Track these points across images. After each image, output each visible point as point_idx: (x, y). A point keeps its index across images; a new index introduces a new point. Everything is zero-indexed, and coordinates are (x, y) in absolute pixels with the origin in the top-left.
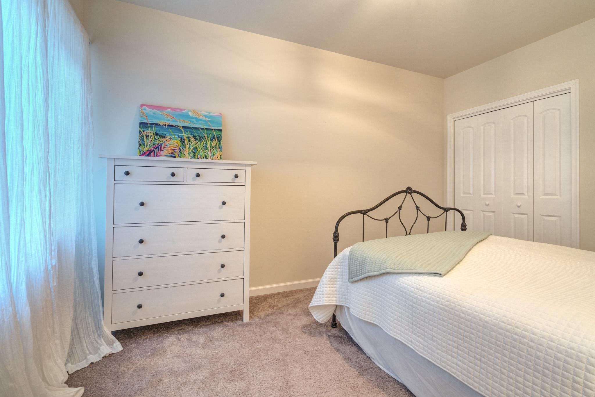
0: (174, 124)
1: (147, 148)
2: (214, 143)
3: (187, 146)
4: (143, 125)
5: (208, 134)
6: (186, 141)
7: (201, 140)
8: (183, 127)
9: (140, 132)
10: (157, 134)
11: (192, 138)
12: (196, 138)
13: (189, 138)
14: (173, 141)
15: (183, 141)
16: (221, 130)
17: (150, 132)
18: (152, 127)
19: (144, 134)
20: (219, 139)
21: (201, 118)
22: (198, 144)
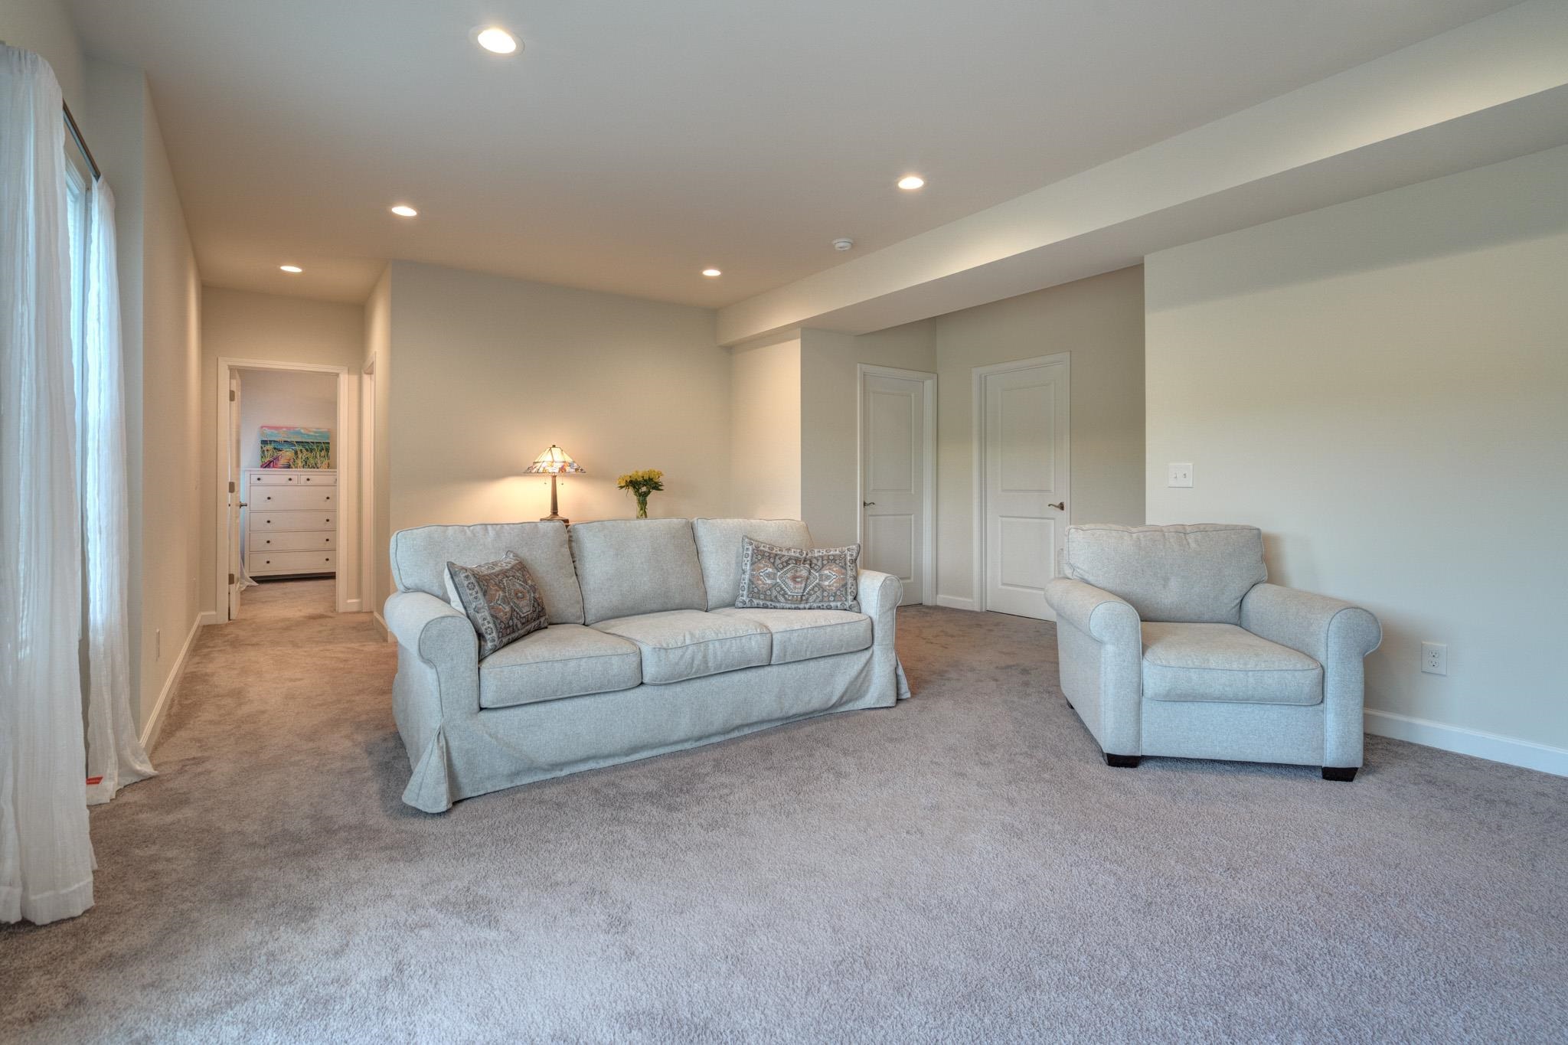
0: (289, 440)
1: (268, 459)
2: (323, 453)
3: (300, 456)
4: (264, 442)
5: (317, 446)
6: (299, 452)
7: (311, 452)
8: (297, 442)
9: (262, 448)
10: (275, 449)
11: (304, 450)
12: (307, 450)
13: (301, 450)
14: (288, 453)
15: (296, 453)
16: (328, 443)
17: (269, 447)
18: (270, 443)
19: (265, 449)
20: (327, 450)
21: (312, 434)
22: (309, 454)
